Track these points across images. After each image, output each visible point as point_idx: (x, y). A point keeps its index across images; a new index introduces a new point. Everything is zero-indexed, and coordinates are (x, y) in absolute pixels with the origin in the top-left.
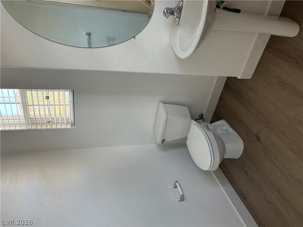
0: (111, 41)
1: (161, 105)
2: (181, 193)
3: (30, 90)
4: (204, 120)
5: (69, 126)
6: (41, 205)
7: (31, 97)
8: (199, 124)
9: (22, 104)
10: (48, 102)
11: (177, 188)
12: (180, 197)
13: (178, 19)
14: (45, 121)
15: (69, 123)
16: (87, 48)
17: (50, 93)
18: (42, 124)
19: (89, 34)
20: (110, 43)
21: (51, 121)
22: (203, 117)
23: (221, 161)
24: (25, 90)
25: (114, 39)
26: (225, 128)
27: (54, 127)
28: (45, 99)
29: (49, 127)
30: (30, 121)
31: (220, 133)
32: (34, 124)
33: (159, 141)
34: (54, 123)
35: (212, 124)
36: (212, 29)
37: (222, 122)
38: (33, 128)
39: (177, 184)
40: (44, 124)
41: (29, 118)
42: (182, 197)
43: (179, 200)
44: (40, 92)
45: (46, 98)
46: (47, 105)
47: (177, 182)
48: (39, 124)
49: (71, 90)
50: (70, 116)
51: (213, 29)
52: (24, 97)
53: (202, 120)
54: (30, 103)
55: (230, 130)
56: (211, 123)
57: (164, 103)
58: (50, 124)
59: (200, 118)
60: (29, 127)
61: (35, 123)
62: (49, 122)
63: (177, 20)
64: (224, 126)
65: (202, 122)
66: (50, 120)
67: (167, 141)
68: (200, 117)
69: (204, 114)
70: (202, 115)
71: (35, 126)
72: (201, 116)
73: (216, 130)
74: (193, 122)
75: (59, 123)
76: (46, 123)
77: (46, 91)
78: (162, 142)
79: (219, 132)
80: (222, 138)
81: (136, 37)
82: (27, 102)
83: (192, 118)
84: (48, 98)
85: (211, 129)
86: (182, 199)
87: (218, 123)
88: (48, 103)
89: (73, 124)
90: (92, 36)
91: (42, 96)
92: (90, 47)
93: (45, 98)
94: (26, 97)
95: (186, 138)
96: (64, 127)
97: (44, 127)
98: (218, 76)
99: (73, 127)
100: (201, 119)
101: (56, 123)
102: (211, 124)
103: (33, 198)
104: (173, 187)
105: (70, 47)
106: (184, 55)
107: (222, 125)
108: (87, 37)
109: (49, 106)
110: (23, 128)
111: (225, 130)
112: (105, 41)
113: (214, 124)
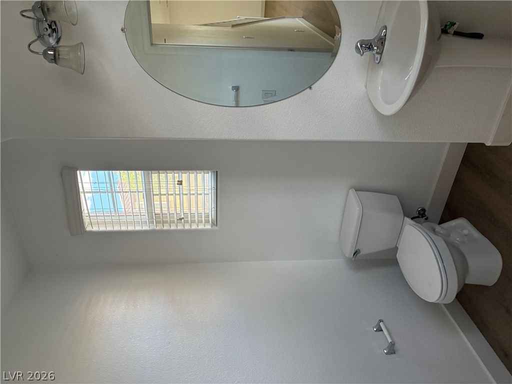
0: (270, 97)
1: (352, 193)
2: (390, 341)
3: (157, 171)
4: (427, 219)
5: (208, 227)
6: (169, 343)
7: (157, 183)
8: (419, 225)
9: (145, 192)
10: (180, 189)
11: (382, 332)
12: (388, 347)
13: (379, 56)
14: (175, 217)
15: (208, 222)
16: (232, 107)
17: (184, 176)
18: (172, 222)
19: (236, 89)
20: (268, 99)
21: (183, 218)
22: (426, 213)
23: (460, 289)
24: (150, 172)
25: (274, 93)
26: (465, 232)
27: (187, 227)
28: (176, 185)
29: (180, 227)
30: (154, 218)
31: (458, 241)
32: (159, 222)
33: (349, 253)
34: (187, 222)
35: (443, 225)
36: (436, 67)
37: (461, 222)
38: (158, 228)
39: (381, 324)
40: (174, 222)
41: (154, 214)
42: (391, 347)
43: (385, 351)
44: (170, 175)
45: (178, 184)
46: (179, 194)
47: (381, 321)
48: (167, 222)
49: (213, 171)
50: (210, 210)
51: (439, 66)
52: (148, 183)
53: (423, 219)
54: (156, 191)
55: (476, 234)
56: (440, 223)
57: (357, 190)
58: (181, 223)
59: (420, 216)
60: (153, 227)
61: (162, 221)
62: (181, 219)
63: (377, 58)
64: (464, 228)
65: (424, 222)
66: (182, 216)
67: (362, 253)
68: (419, 213)
69: (427, 209)
70: (424, 210)
71: (161, 225)
72: (422, 212)
73: (449, 236)
74: (408, 220)
75: (194, 222)
76: (176, 220)
77: (179, 174)
78: (354, 255)
79: (455, 238)
80: (462, 249)
81: (312, 87)
82: (152, 190)
83: (406, 214)
84: (180, 183)
85: (441, 234)
86: (392, 350)
87: (453, 223)
88: (180, 191)
89: (215, 223)
90: (241, 90)
91: (172, 180)
92: (237, 106)
93: (176, 183)
94: (151, 183)
95: (396, 249)
96: (201, 227)
97: (173, 227)
98: (451, 143)
99: (215, 227)
100: (422, 217)
101: (190, 221)
102: (441, 225)
103: (158, 331)
104: (375, 329)
105: (217, 107)
106: (389, 110)
107: (461, 227)
108: (234, 92)
109: (181, 195)
110: (145, 228)
111: (466, 235)
112: (261, 98)
113: (445, 225)
